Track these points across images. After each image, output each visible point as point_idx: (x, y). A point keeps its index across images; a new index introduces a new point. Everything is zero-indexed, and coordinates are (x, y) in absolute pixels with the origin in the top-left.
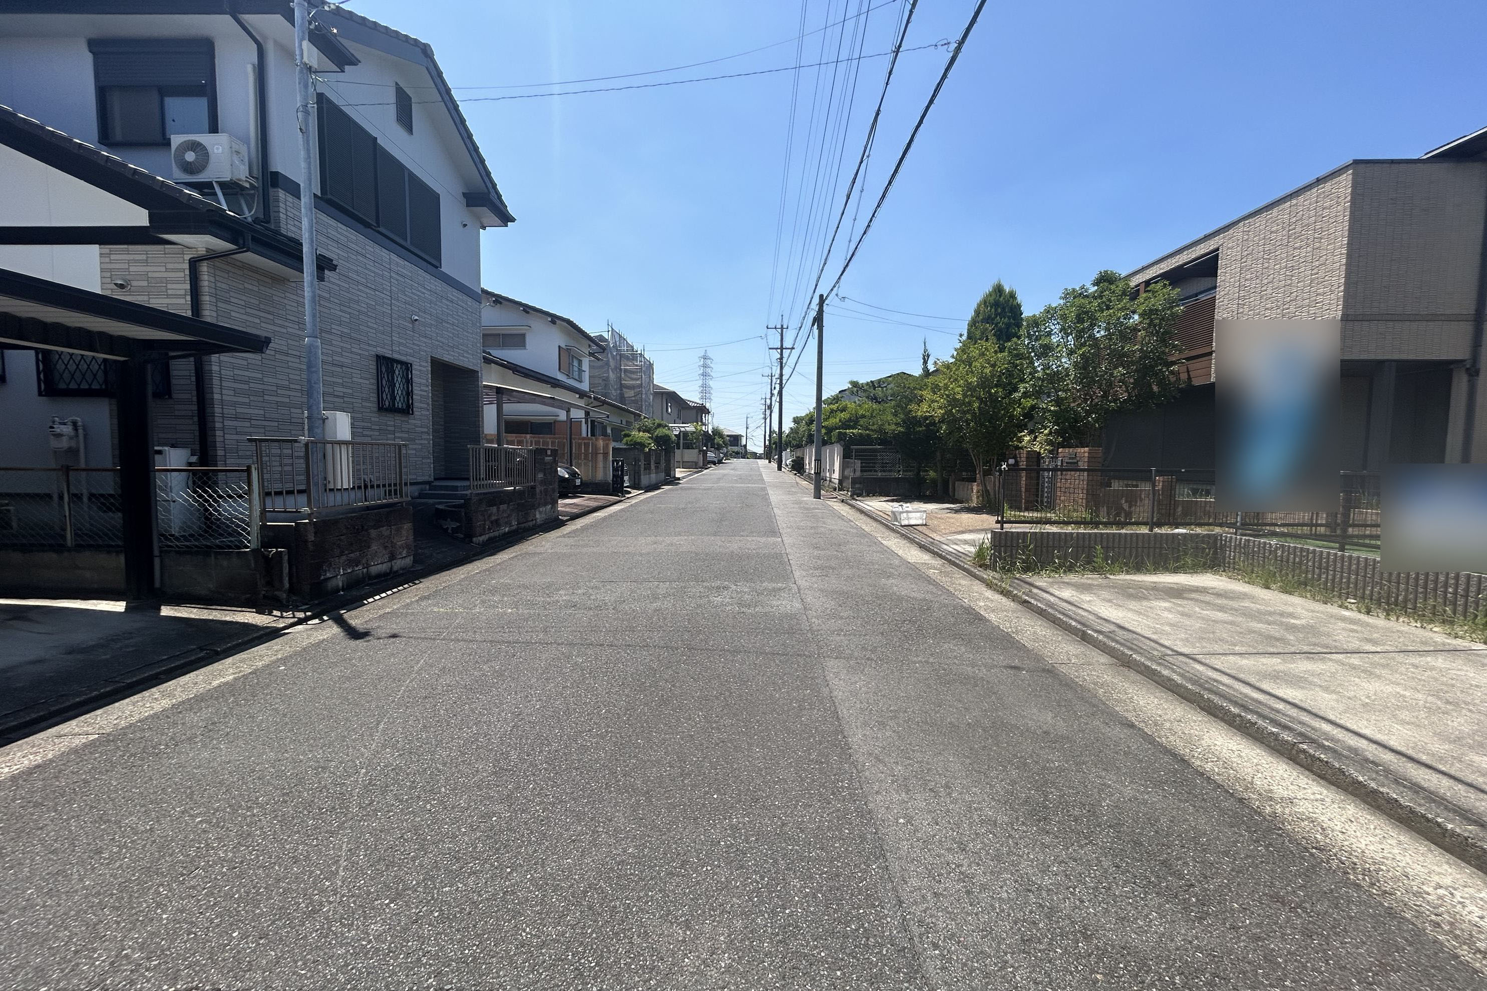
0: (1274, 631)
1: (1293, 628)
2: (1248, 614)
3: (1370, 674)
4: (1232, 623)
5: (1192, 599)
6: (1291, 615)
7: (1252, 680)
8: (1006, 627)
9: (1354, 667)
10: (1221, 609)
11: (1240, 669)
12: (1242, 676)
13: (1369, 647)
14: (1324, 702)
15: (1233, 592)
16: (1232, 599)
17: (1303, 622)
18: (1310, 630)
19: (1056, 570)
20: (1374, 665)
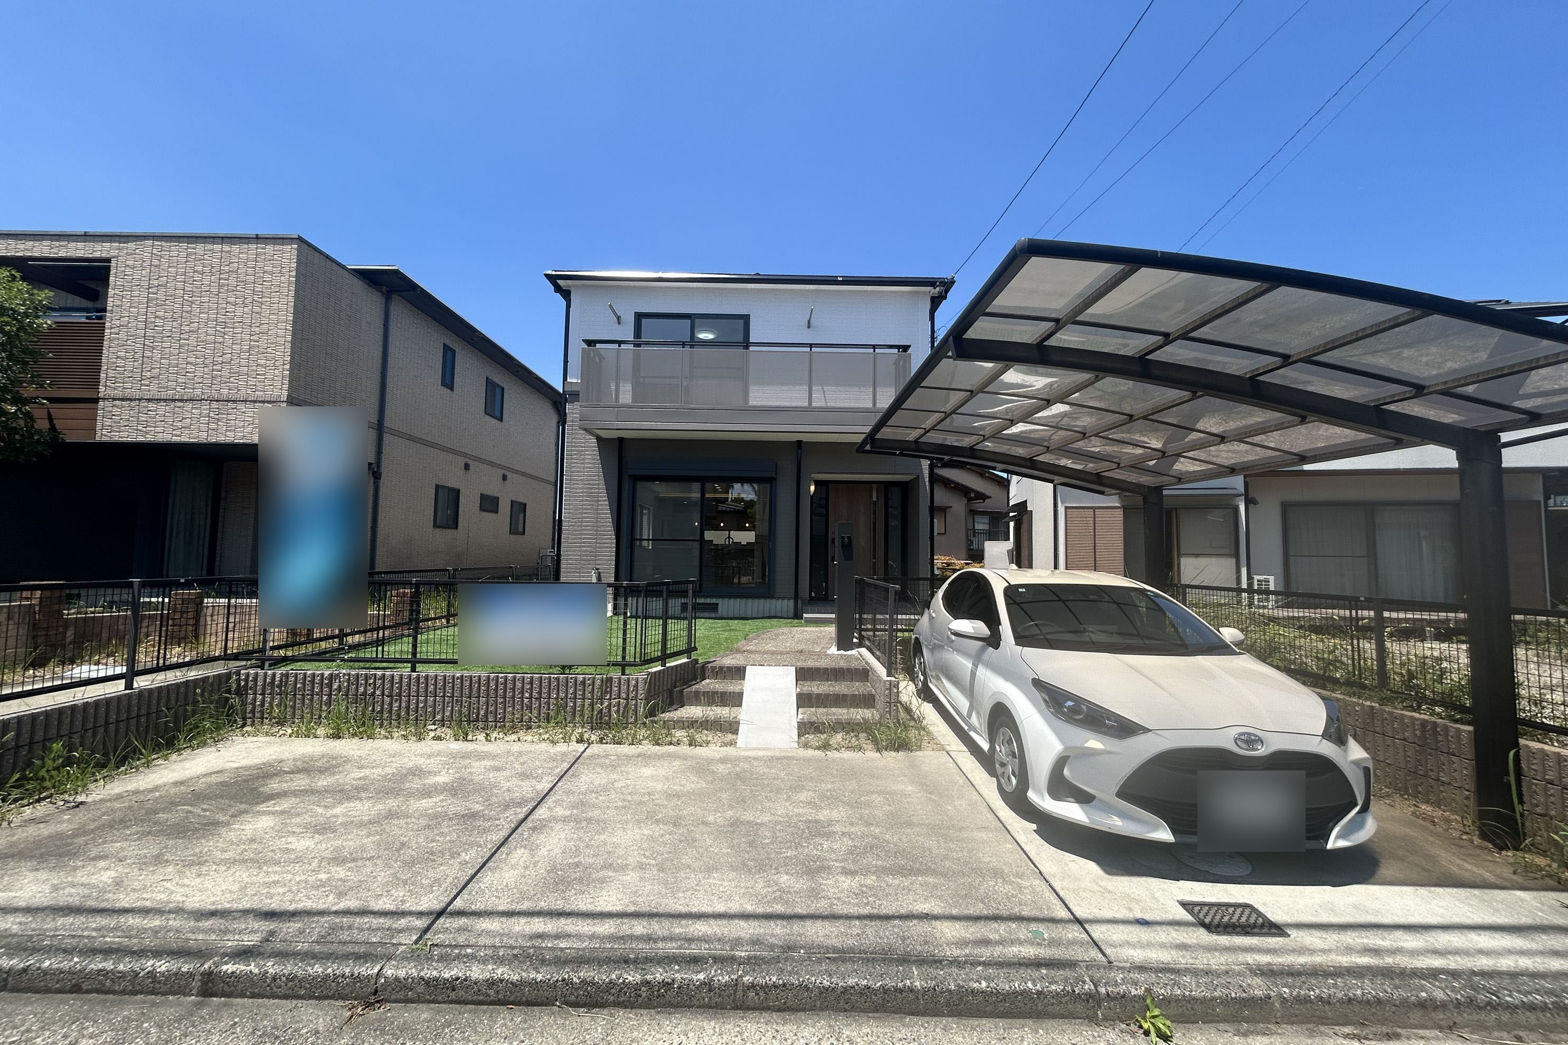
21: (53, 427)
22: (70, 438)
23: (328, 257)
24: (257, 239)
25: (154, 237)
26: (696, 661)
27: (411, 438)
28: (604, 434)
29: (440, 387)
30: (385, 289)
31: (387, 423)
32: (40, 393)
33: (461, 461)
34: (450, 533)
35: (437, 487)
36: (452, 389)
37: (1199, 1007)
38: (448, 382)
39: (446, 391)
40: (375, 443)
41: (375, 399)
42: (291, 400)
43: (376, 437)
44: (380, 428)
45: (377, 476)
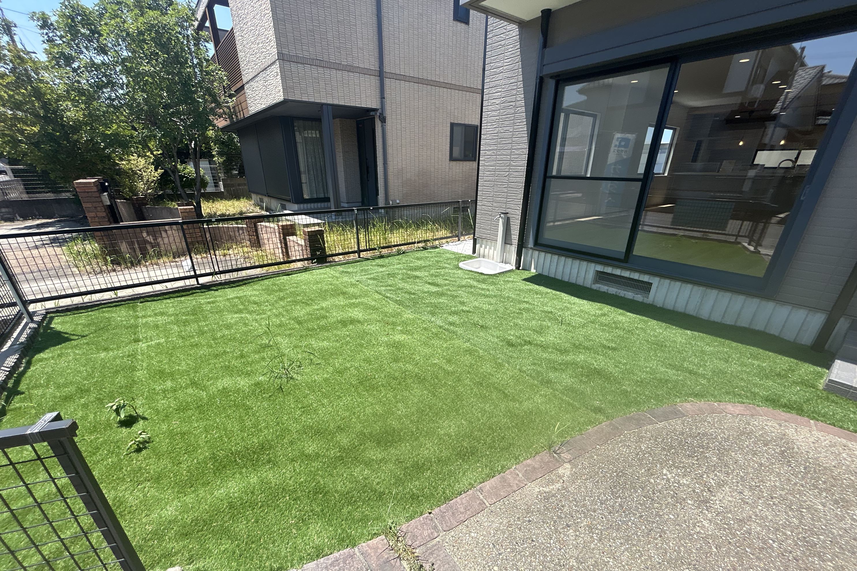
27: (419, 81)
31: (387, 69)
34: (467, 165)
35: (452, 125)
36: (467, 22)
39: (461, 26)
40: (378, 91)
41: (373, 46)
42: (282, 57)
43: (378, 84)
44: (381, 75)
45: (383, 120)
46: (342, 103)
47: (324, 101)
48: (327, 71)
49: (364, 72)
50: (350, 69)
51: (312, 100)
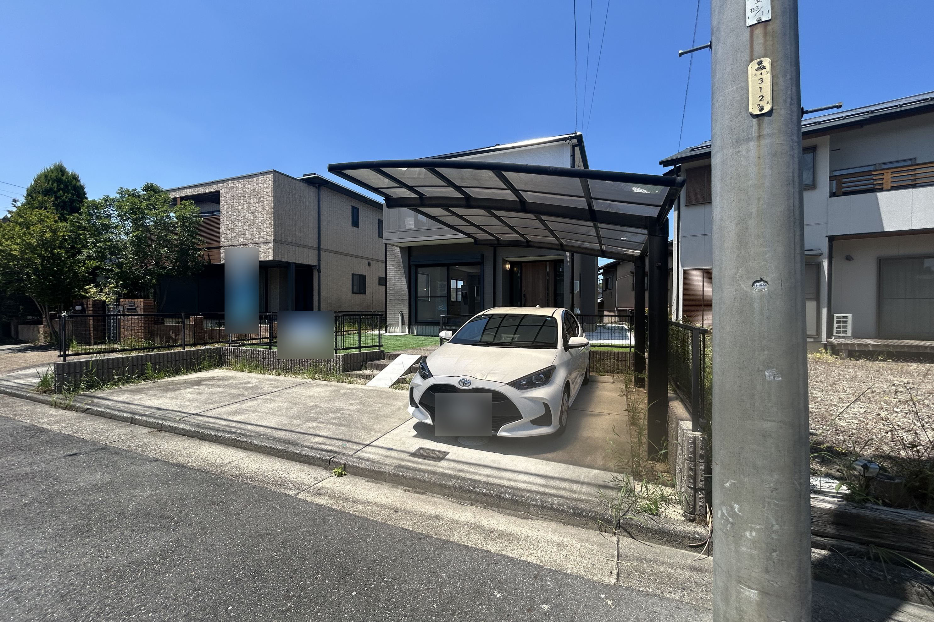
0: (240, 391)
1: (247, 389)
2: (231, 386)
3: (272, 400)
4: (222, 392)
5: (204, 385)
6: (249, 383)
7: (225, 417)
8: (67, 431)
9: (267, 399)
10: (219, 386)
11: (220, 414)
12: (220, 416)
13: (275, 390)
14: (252, 417)
15: (226, 377)
16: (225, 380)
17: (253, 385)
18: (256, 387)
19: (116, 383)
20: (274, 397)
21: (210, 260)
22: (214, 262)
23: (287, 176)
24: (261, 174)
25: (231, 179)
26: (383, 351)
27: (336, 253)
28: (403, 245)
29: (351, 227)
30: (317, 185)
31: (322, 247)
32: (204, 246)
33: (366, 262)
34: (361, 296)
35: (353, 275)
36: (358, 227)
37: (360, 471)
38: (355, 223)
39: (355, 228)
40: (317, 256)
41: (316, 237)
42: (275, 241)
43: (317, 254)
44: (319, 249)
45: (319, 271)
46: (300, 262)
47: (291, 261)
48: (294, 247)
49: (311, 248)
50: (304, 246)
51: (286, 261)
